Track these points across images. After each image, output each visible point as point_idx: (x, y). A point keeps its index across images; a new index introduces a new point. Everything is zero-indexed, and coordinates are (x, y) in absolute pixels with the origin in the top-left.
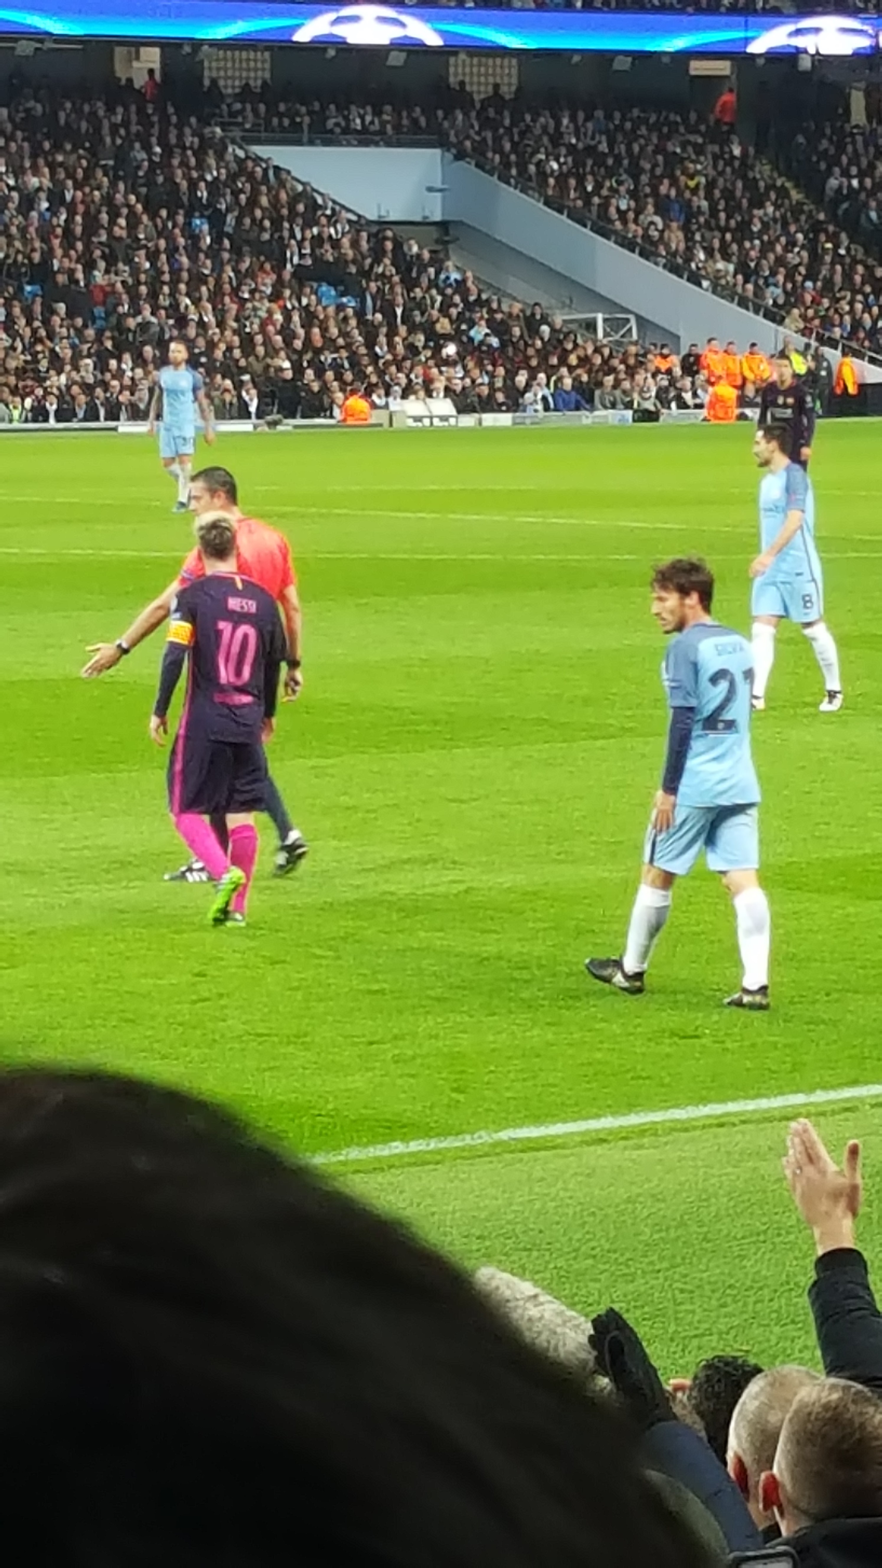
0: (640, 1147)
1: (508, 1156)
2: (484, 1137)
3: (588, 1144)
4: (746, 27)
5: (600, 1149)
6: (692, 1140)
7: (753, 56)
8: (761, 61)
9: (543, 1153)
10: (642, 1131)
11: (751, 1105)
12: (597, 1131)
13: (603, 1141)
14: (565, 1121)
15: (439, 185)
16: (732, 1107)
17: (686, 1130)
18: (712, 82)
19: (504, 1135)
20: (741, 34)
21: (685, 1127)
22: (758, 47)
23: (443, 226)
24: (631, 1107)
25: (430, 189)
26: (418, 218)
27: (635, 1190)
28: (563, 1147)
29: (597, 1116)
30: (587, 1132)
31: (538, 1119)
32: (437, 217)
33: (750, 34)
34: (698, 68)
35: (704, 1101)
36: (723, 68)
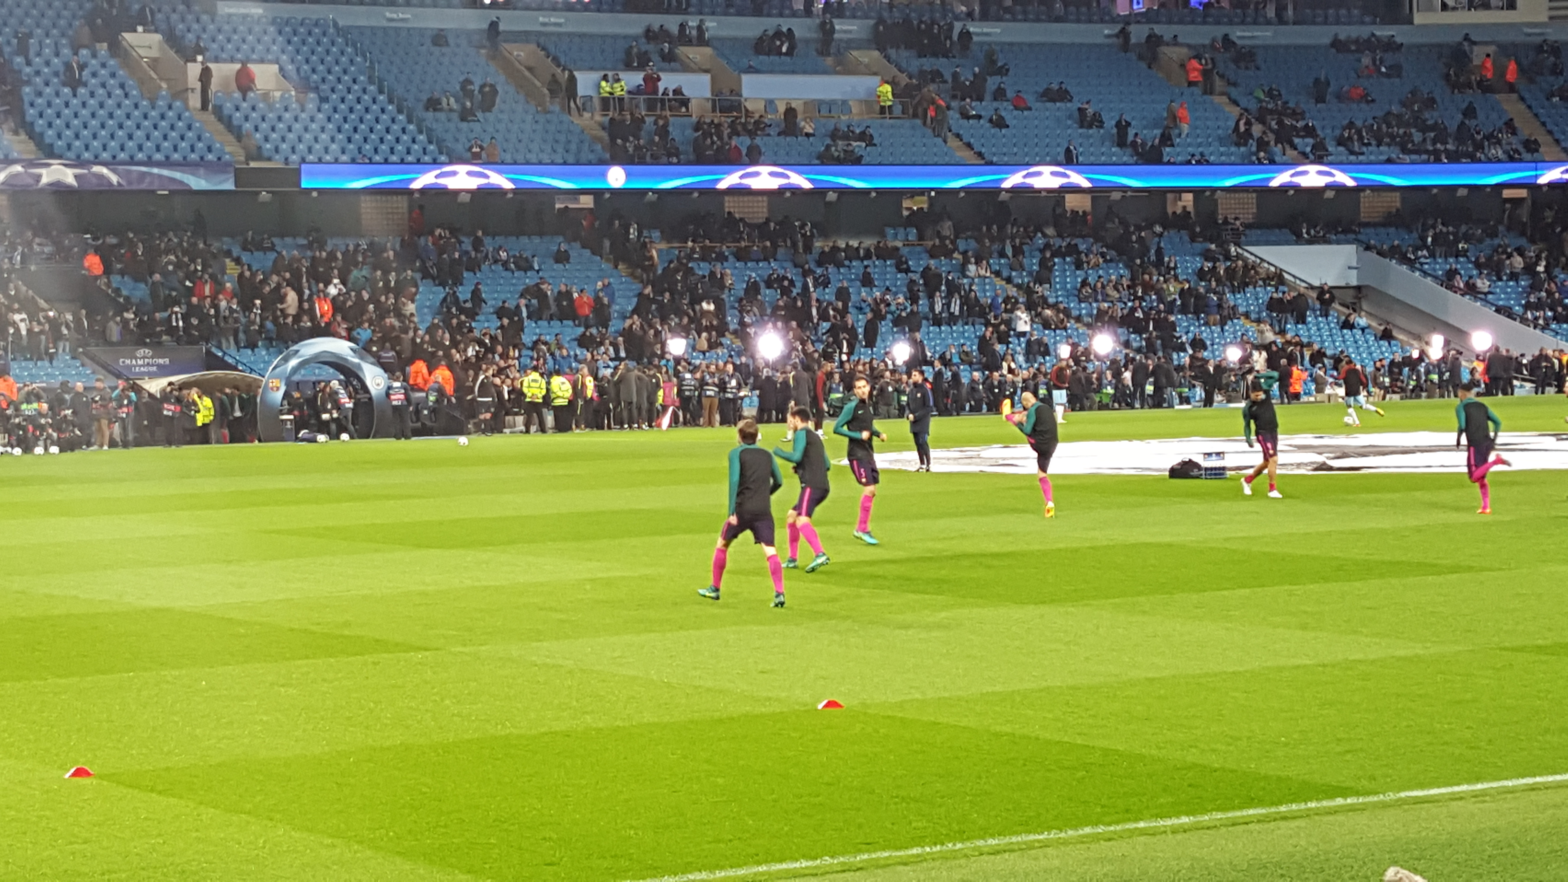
0: (1484, 802)
1: (1406, 807)
2: (1391, 796)
3: (1452, 799)
4: (1536, 169)
5: (1460, 803)
6: (1515, 798)
7: (1540, 186)
8: (1545, 189)
9: (1426, 805)
10: (1484, 793)
11: (1550, 778)
12: (1459, 793)
13: (1461, 798)
14: (1439, 787)
15: (1354, 264)
16: (1538, 779)
17: (1512, 792)
18: (1517, 202)
19: (1403, 795)
20: (1533, 173)
21: (1511, 791)
22: (1543, 180)
23: (1358, 288)
24: (1478, 779)
25: (1350, 268)
26: (1343, 284)
27: (1482, 826)
28: (1438, 801)
29: (1458, 784)
30: (1453, 793)
31: (1422, 786)
32: (1354, 282)
33: (1539, 173)
34: (1507, 193)
35: (1523, 776)
36: (1523, 193)
